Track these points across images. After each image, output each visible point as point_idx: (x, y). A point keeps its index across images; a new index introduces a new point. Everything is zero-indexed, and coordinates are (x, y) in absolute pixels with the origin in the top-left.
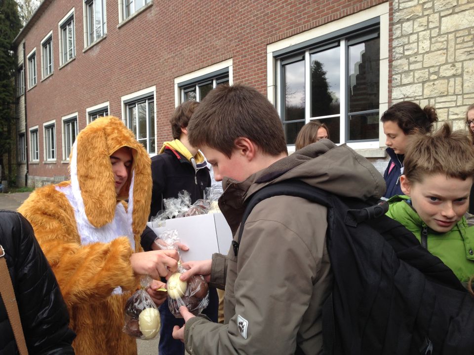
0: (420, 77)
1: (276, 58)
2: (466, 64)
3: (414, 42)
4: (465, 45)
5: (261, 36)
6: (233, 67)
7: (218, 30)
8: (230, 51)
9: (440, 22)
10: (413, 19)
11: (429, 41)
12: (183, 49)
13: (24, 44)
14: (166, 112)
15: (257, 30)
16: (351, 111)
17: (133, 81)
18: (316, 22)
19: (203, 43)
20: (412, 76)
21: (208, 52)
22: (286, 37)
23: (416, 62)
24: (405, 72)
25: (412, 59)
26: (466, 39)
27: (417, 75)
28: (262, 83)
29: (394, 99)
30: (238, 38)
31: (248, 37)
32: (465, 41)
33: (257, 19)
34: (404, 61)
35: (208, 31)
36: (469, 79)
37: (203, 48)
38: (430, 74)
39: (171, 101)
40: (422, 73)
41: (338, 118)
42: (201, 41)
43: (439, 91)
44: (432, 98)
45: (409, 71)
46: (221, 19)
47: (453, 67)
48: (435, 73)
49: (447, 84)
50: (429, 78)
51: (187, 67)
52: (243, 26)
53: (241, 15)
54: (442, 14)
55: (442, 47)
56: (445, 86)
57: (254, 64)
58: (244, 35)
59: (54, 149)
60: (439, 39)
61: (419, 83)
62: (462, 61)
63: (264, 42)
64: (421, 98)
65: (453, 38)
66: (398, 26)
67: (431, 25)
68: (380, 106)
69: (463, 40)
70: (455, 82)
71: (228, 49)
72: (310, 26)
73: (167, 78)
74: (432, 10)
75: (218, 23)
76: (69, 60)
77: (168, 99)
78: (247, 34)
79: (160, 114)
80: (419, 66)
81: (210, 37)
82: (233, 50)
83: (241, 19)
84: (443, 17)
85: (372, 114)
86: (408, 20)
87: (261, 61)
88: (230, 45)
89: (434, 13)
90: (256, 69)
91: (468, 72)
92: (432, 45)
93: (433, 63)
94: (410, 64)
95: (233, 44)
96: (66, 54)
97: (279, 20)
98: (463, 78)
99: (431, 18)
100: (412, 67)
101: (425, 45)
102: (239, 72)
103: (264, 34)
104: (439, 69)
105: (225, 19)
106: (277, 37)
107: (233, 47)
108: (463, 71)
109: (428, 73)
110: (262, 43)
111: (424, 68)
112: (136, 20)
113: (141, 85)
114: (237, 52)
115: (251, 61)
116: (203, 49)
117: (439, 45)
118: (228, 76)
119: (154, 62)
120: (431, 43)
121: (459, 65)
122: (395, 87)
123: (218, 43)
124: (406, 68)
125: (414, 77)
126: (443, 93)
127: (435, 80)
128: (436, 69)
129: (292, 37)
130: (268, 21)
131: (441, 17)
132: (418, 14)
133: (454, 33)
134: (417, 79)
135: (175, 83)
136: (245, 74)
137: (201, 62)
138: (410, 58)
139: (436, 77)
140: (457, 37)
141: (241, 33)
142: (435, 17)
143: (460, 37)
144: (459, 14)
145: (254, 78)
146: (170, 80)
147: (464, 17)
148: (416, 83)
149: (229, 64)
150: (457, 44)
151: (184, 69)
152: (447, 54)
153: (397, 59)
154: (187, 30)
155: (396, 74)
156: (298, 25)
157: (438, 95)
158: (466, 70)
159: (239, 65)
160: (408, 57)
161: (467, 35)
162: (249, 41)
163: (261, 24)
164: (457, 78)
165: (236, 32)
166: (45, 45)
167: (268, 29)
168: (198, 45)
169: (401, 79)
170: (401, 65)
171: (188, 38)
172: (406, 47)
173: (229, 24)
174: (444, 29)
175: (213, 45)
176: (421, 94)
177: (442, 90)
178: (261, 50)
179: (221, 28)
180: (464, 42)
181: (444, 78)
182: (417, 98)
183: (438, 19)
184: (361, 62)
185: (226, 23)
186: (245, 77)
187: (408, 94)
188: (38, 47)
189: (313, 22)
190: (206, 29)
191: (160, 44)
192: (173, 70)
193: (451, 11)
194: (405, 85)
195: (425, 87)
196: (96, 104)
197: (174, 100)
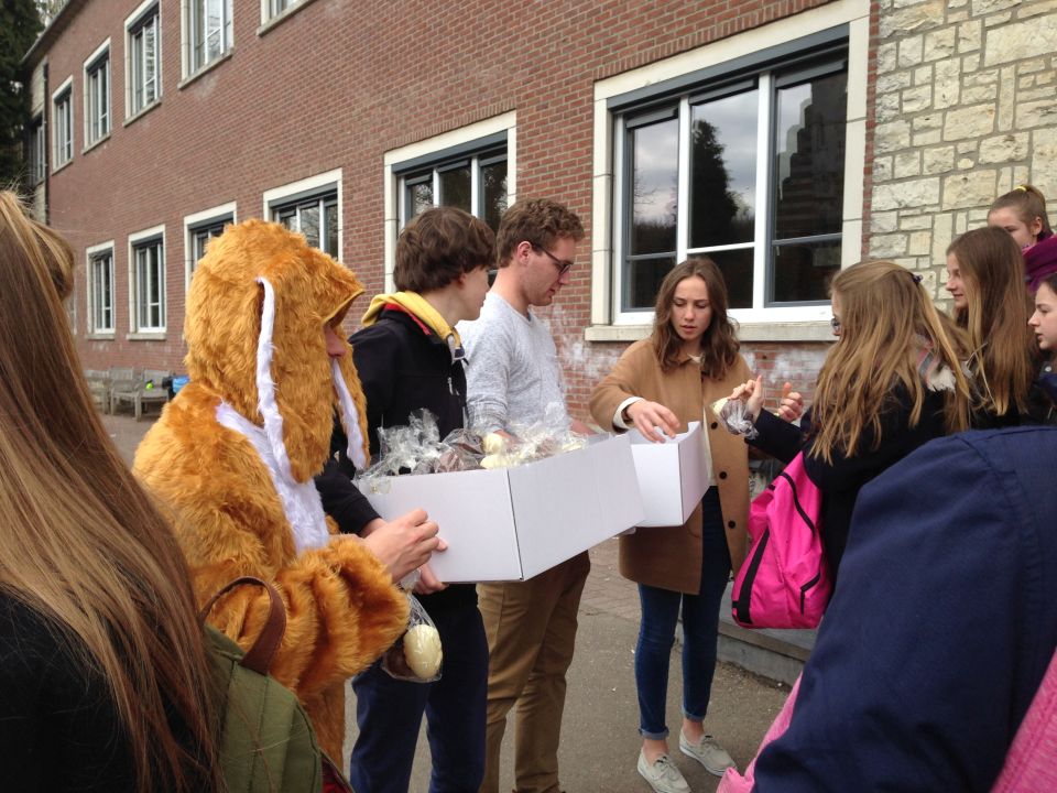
0: (937, 162)
1: (614, 112)
2: (1037, 135)
3: (923, 85)
4: (1038, 93)
5: (582, 61)
6: (518, 131)
7: (485, 45)
8: (512, 94)
9: (984, 39)
10: (923, 31)
11: (957, 83)
12: (406, 86)
13: (46, 68)
14: (366, 229)
15: (573, 47)
16: (779, 237)
17: (292, 156)
18: (706, 32)
19: (450, 74)
20: (916, 161)
21: (461, 95)
22: (637, 65)
23: (927, 129)
24: (904, 150)
25: (919, 122)
26: (1041, 79)
27: (929, 157)
28: (580, 170)
29: (877, 211)
30: (530, 64)
31: (551, 64)
32: (1038, 83)
33: (573, 22)
34: (901, 126)
35: (463, 47)
36: (1044, 169)
37: (449, 84)
38: (958, 156)
39: (375, 203)
40: (940, 153)
41: (751, 251)
42: (446, 69)
43: (977, 195)
44: (961, 210)
45: (912, 148)
46: (492, 19)
47: (1008, 143)
48: (968, 155)
49: (994, 179)
50: (955, 165)
51: (412, 128)
52: (541, 39)
53: (538, 13)
54: (989, 22)
55: (986, 96)
56: (991, 184)
57: (566, 124)
58: (545, 58)
59: (111, 308)
60: (982, 79)
61: (933, 176)
62: (1030, 130)
63: (589, 75)
64: (936, 209)
65: (1012, 76)
66: (889, 45)
67: (964, 47)
68: (845, 225)
69: (1034, 82)
70: (1013, 176)
71: (505, 89)
72: (693, 41)
73: (368, 152)
74: (966, 12)
75: (486, 29)
76: (146, 106)
77: (368, 199)
78: (551, 56)
79: (351, 232)
80: (932, 137)
81: (468, 59)
82: (519, 92)
83: (538, 21)
84: (990, 28)
85: (825, 244)
86: (913, 33)
87: (581, 119)
88: (511, 79)
89: (971, 18)
90: (570, 136)
91: (1042, 154)
92: (965, 93)
93: (966, 132)
94: (913, 132)
95: (518, 78)
96: (140, 92)
97: (624, 27)
98: (1030, 167)
99: (963, 30)
100: (919, 140)
101: (949, 91)
102: (530, 142)
103: (589, 57)
104: (978, 146)
105: (501, 20)
106: (618, 64)
107: (518, 84)
108: (1031, 151)
109: (952, 153)
110: (583, 77)
111: (944, 143)
112: (300, 18)
113: (308, 166)
114: (527, 97)
115: (559, 118)
116: (451, 88)
117: (978, 92)
118: (505, 151)
119: (337, 115)
120: (962, 87)
121: (1022, 138)
122: (878, 184)
123: (485, 75)
124: (905, 142)
125: (922, 162)
126: (986, 199)
127: (968, 170)
128: (972, 146)
129: (651, 66)
130: (598, 28)
131: (985, 29)
132: (934, 20)
133: (1013, 66)
134: (929, 167)
135: (386, 163)
136: (544, 146)
137: (446, 118)
138: (915, 120)
139: (971, 164)
140: (1021, 76)
141: (536, 54)
142: (973, 28)
143: (1028, 74)
144: (1026, 22)
145: (565, 157)
146: (373, 156)
147: (1037, 31)
148: (927, 177)
149: (507, 123)
150: (1021, 91)
151: (407, 132)
152: (997, 112)
153: (886, 121)
154: (414, 44)
155: (883, 155)
156: (666, 38)
157: (974, 203)
158: (1038, 150)
159: (530, 126)
160: (909, 117)
161: (1043, 71)
162: (555, 71)
163: (582, 35)
164: (1018, 168)
165: (527, 50)
166: (92, 71)
167: (599, 46)
168: (440, 78)
169: (893, 166)
170: (893, 134)
171: (416, 62)
172: (906, 95)
173: (510, 34)
174: (991, 56)
175: (473, 79)
176: (937, 202)
177: (984, 193)
178: (582, 94)
179: (491, 42)
180: (1035, 86)
181: (989, 165)
182: (928, 209)
183: (978, 32)
184: (803, 126)
185: (504, 29)
186: (544, 154)
187: (907, 200)
188: (78, 75)
189: (700, 33)
190: (457, 43)
191: (354, 73)
192: (382, 134)
193: (1008, 16)
194: (901, 180)
195: (946, 185)
196: (206, 208)
197: (383, 202)
